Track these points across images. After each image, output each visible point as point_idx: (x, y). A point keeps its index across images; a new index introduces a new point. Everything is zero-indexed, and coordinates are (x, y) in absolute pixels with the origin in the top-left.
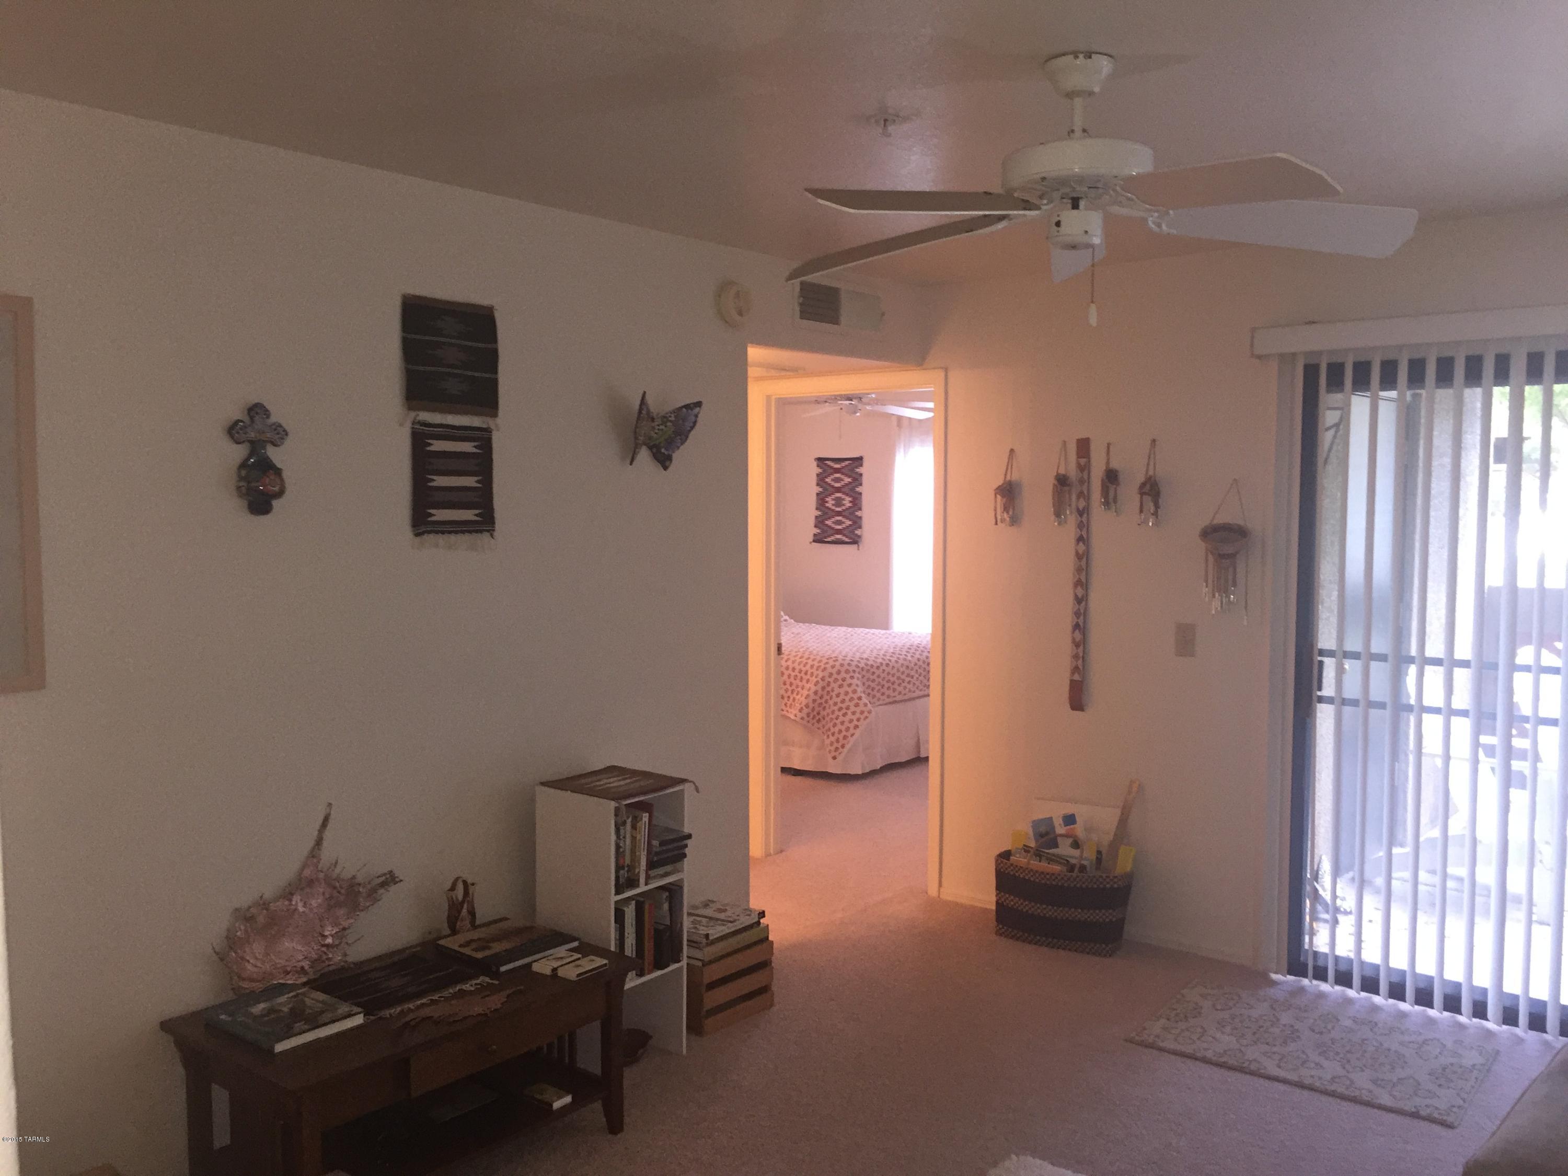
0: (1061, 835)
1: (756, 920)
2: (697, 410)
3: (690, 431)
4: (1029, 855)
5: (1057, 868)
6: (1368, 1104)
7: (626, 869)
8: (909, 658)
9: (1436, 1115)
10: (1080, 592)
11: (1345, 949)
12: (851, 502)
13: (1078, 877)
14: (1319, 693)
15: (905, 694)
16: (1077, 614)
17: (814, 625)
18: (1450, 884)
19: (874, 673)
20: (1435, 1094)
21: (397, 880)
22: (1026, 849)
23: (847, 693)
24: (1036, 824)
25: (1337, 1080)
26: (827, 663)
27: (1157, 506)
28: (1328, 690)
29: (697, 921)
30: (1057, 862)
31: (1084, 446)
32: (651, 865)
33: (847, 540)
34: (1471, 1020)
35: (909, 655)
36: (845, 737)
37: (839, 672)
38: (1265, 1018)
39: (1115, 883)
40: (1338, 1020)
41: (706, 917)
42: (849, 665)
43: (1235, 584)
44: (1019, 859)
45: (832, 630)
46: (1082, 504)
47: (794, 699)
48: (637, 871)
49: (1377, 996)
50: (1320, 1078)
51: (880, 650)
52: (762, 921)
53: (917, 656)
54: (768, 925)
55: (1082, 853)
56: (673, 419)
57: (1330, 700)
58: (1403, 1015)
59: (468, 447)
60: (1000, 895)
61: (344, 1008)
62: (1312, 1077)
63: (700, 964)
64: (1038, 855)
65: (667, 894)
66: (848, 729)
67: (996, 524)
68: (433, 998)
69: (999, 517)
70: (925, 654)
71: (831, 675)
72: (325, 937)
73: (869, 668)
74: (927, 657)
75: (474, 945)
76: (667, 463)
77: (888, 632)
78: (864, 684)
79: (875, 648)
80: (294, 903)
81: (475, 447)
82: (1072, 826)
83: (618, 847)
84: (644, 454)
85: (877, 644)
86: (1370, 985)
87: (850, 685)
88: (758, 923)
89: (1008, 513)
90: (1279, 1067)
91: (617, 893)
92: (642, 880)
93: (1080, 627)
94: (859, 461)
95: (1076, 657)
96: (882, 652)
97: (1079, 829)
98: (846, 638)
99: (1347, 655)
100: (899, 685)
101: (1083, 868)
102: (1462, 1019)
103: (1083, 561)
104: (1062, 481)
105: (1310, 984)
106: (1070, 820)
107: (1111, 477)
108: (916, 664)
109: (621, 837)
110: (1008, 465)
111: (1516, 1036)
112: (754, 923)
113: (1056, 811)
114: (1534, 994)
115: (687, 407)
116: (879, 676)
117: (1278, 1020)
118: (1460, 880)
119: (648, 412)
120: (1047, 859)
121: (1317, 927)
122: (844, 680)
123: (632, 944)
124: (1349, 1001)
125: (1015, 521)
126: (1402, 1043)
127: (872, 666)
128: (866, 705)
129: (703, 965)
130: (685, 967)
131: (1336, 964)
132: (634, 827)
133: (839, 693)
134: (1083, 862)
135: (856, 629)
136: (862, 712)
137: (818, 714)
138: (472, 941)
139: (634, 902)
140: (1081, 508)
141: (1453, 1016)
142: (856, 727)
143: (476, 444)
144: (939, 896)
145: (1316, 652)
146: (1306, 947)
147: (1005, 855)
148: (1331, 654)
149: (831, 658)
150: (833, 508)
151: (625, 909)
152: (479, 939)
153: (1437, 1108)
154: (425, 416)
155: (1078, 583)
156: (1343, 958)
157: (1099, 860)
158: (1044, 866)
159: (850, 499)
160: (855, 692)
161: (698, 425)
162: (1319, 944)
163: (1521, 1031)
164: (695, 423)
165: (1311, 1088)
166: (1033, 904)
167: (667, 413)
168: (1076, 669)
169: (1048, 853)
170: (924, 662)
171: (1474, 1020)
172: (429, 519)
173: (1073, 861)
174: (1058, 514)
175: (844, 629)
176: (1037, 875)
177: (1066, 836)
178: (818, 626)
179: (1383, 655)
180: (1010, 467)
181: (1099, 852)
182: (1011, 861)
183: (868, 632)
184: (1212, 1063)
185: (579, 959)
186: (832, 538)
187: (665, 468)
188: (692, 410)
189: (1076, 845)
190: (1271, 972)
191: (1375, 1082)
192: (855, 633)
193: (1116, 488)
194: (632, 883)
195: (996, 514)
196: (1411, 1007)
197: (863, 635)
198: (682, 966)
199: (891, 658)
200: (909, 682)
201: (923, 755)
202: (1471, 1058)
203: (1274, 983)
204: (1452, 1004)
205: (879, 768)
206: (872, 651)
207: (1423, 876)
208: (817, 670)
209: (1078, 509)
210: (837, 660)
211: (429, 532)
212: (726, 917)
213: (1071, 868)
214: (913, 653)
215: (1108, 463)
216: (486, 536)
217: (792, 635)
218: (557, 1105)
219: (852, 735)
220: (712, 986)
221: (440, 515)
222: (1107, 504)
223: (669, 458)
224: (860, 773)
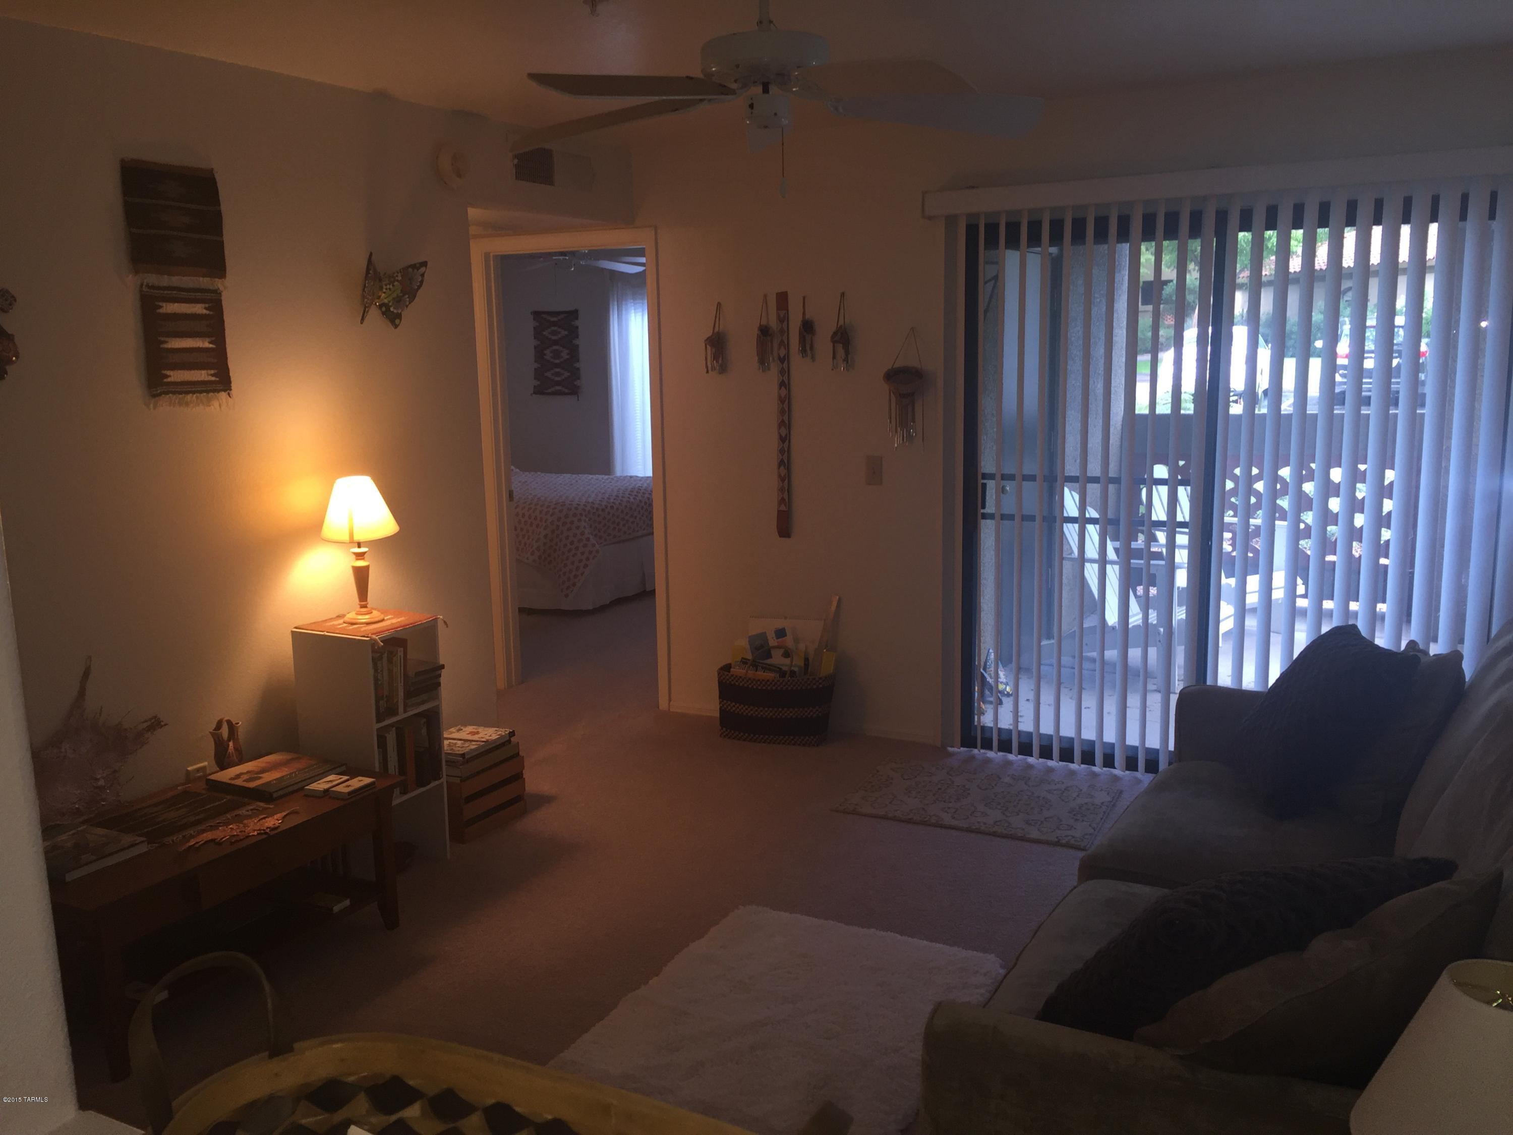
0: (774, 647)
1: (508, 738)
2: (423, 269)
3: (417, 290)
4: (747, 666)
5: (770, 675)
6: (1022, 839)
7: (385, 699)
8: (632, 500)
9: (1072, 842)
10: (784, 432)
11: (1006, 722)
12: (568, 354)
13: (789, 681)
14: (982, 511)
15: (630, 534)
16: (782, 451)
17: (539, 473)
18: (1086, 665)
19: (599, 516)
20: (1072, 826)
21: (162, 723)
22: (744, 661)
23: (575, 535)
24: (752, 639)
25: (998, 823)
26: (555, 508)
27: (847, 353)
28: (990, 508)
29: (452, 743)
30: (770, 670)
31: (782, 299)
32: (408, 695)
33: (566, 391)
34: (1102, 769)
35: (631, 498)
36: (576, 576)
37: (566, 516)
38: (942, 782)
39: (820, 684)
40: (1000, 778)
41: (460, 740)
42: (576, 509)
43: (913, 420)
44: (737, 671)
45: (558, 477)
46: (783, 352)
47: (525, 544)
48: (395, 701)
49: (1031, 758)
50: (985, 824)
51: (604, 493)
52: (512, 739)
53: (639, 498)
54: (518, 742)
55: (792, 662)
56: (400, 278)
57: (991, 516)
58: (1050, 770)
59: (199, 309)
60: (723, 703)
61: (127, 839)
62: (979, 822)
63: (458, 780)
64: (755, 665)
65: (425, 720)
66: (578, 568)
67: (707, 372)
68: (212, 824)
69: (710, 366)
70: (647, 495)
71: (559, 519)
72: (97, 780)
73: (595, 511)
74: (649, 499)
75: (246, 777)
76: (397, 321)
77: (611, 477)
78: (591, 526)
79: (600, 492)
80: (63, 750)
81: (206, 308)
82: (784, 639)
83: (376, 680)
84: (374, 314)
85: (601, 489)
86: (1025, 749)
87: (578, 528)
88: (509, 741)
89: (717, 362)
90: (954, 818)
91: (378, 721)
92: (401, 709)
93: (785, 463)
94: (574, 314)
95: (782, 490)
96: (607, 496)
97: (789, 640)
98: (572, 484)
99: (1004, 477)
100: (624, 525)
101: (793, 673)
102: (1096, 769)
103: (785, 403)
104: (764, 331)
105: (979, 753)
106: (781, 633)
107: (808, 327)
108: (638, 506)
109: (379, 671)
110: (716, 317)
111: (1136, 778)
112: (505, 742)
113: (767, 627)
114: (1149, 744)
115: (414, 266)
116: (604, 518)
117: (953, 782)
118: (1093, 660)
119: (375, 271)
120: (763, 668)
121: (985, 708)
122: (572, 522)
123: (395, 766)
124: (1009, 763)
125: (723, 369)
126: (1049, 791)
127: (597, 509)
128: (594, 545)
129: (461, 781)
130: (445, 784)
131: (999, 736)
132: (390, 661)
133: (568, 536)
134: (792, 668)
135: (580, 475)
136: (591, 552)
137: (549, 555)
138: (242, 774)
139: (394, 728)
140: (782, 356)
141: (1088, 768)
142: (586, 566)
143: (207, 305)
144: (669, 710)
145: (980, 477)
146: (976, 724)
147: (727, 668)
148: (992, 477)
149: (559, 503)
150: (552, 360)
151: (386, 735)
152: (248, 772)
153: (1073, 837)
154: (153, 279)
155: (782, 424)
156: (1004, 729)
157: (807, 665)
158: (761, 674)
159: (567, 351)
160: (582, 534)
161: (424, 283)
162: (987, 721)
163: (1140, 774)
164: (422, 282)
165: (978, 832)
166: (752, 707)
167: (394, 273)
168: (782, 501)
169: (762, 663)
170: (646, 503)
171: (1104, 769)
172: (165, 380)
173: (784, 668)
174: (762, 361)
175: (568, 476)
176: (754, 682)
177: (778, 647)
178: (543, 474)
179: (1032, 475)
180: (717, 319)
181: (807, 660)
182: (731, 673)
183: (592, 478)
184: (903, 821)
185: (347, 780)
186: (553, 389)
187: (396, 326)
188: (418, 270)
189: (787, 654)
190: (948, 747)
191: (1028, 822)
192: (580, 479)
193: (812, 338)
194: (392, 711)
195: (706, 363)
196: (1057, 764)
197: (587, 480)
198: (443, 783)
199: (615, 501)
200: (633, 522)
201: (648, 589)
202: (1102, 797)
203: (952, 755)
204: (1088, 758)
205: (608, 603)
206: (597, 495)
207: (1065, 660)
208: (546, 515)
209: (780, 358)
210: (565, 505)
211: (167, 393)
212: (479, 738)
213: (783, 674)
214: (635, 495)
215: (804, 314)
216: (223, 395)
217: (519, 484)
218: (336, 909)
219: (582, 574)
220: (470, 799)
221: (177, 376)
222: (803, 351)
223: (399, 316)
224: (591, 608)
